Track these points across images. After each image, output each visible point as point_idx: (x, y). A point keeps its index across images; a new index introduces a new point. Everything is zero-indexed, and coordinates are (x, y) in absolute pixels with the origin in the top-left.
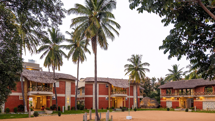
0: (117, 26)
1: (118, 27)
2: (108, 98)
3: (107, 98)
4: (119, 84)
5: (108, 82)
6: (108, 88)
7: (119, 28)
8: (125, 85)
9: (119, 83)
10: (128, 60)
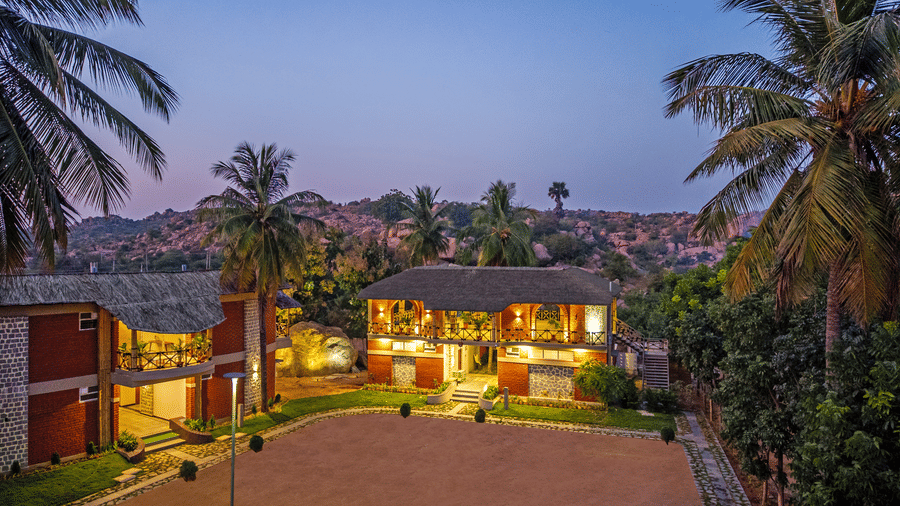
0: (146, 92)
1: (158, 94)
2: (96, 388)
3: (90, 389)
4: (162, 307)
5: (94, 303)
6: (95, 335)
7: (162, 106)
8: (203, 307)
9: (167, 301)
10: (219, 169)
